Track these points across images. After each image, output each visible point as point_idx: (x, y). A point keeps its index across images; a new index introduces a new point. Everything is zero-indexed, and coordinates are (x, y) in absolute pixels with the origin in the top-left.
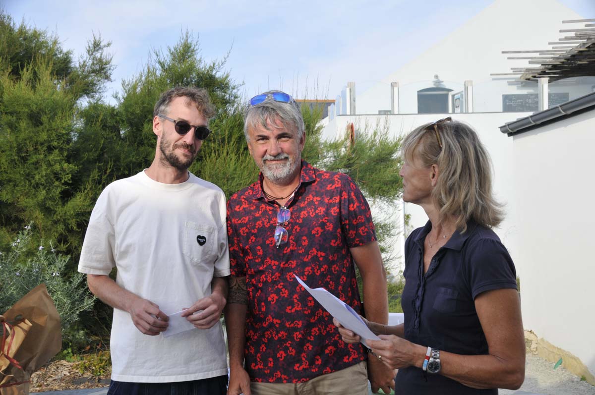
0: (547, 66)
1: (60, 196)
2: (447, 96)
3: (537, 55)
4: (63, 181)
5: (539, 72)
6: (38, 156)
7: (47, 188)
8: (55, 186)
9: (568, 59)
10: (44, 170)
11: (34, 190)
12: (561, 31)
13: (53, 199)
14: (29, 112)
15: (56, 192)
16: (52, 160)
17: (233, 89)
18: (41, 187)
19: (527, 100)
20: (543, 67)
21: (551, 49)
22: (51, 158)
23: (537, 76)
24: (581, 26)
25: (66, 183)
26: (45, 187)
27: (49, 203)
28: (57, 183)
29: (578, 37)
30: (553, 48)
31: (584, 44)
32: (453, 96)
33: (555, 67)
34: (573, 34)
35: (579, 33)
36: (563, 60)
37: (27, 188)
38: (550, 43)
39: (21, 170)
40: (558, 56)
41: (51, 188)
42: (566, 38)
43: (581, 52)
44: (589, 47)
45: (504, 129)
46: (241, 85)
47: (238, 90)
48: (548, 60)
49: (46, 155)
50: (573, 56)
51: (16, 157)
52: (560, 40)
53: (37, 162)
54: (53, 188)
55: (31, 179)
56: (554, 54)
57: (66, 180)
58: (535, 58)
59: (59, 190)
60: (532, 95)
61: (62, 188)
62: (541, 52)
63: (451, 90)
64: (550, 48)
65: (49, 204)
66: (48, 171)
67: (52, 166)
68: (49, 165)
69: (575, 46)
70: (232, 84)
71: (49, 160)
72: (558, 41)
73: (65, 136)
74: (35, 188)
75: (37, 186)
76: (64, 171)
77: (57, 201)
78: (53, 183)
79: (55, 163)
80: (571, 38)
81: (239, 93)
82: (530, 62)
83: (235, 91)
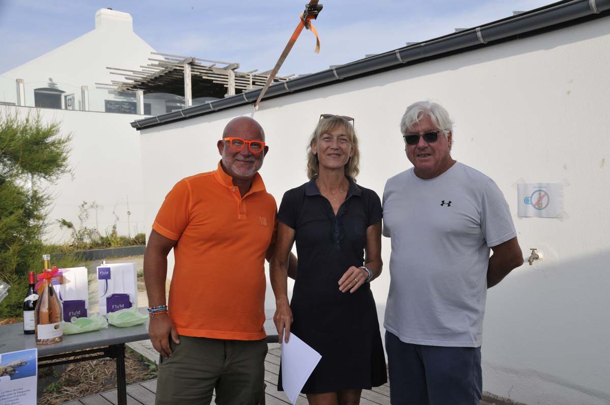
0: (137, 83)
2: (60, 95)
3: (131, 73)
5: (132, 86)
9: (151, 80)
12: (149, 59)
19: (123, 106)
20: (135, 83)
21: (142, 71)
23: (130, 89)
24: (162, 58)
29: (160, 65)
30: (143, 70)
31: (163, 71)
32: (66, 97)
33: (143, 84)
34: (157, 63)
35: (161, 63)
36: (149, 80)
38: (141, 67)
40: (145, 76)
42: (152, 65)
43: (160, 76)
44: (166, 74)
45: (134, 124)
48: (139, 78)
50: (156, 78)
52: (148, 65)
56: (143, 75)
58: (130, 76)
60: (126, 102)
62: (134, 72)
63: (63, 92)
64: (140, 70)
69: (157, 71)
72: (147, 66)
80: (155, 65)
82: (126, 78)
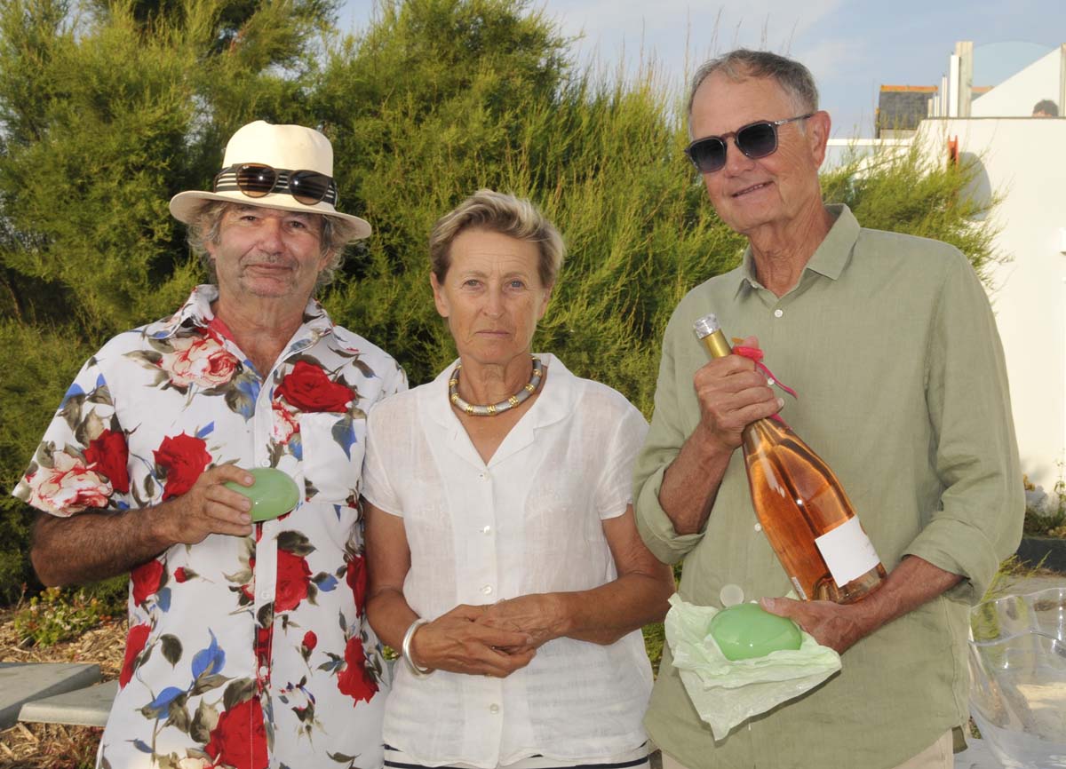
1: (148, 269)
4: (155, 238)
6: (105, 185)
7: (123, 252)
8: (140, 248)
10: (117, 215)
11: (99, 255)
13: (132, 275)
14: (88, 92)
15: (141, 261)
16: (131, 193)
17: (558, 45)
18: (113, 249)
22: (128, 188)
25: (161, 242)
26: (121, 248)
27: (127, 284)
28: (143, 242)
37: (85, 250)
39: (75, 213)
41: (131, 252)
46: (575, 39)
47: (569, 50)
49: (120, 183)
51: (66, 186)
53: (105, 199)
54: (136, 251)
55: (93, 231)
57: (161, 234)
59: (147, 256)
61: (153, 252)
65: (125, 286)
66: (125, 217)
67: (133, 204)
68: (129, 204)
70: (551, 36)
71: (125, 194)
73: (157, 142)
74: (101, 251)
75: (104, 247)
76: (157, 216)
77: (142, 281)
78: (136, 241)
79: (138, 199)
81: (567, 57)
83: (559, 52)
